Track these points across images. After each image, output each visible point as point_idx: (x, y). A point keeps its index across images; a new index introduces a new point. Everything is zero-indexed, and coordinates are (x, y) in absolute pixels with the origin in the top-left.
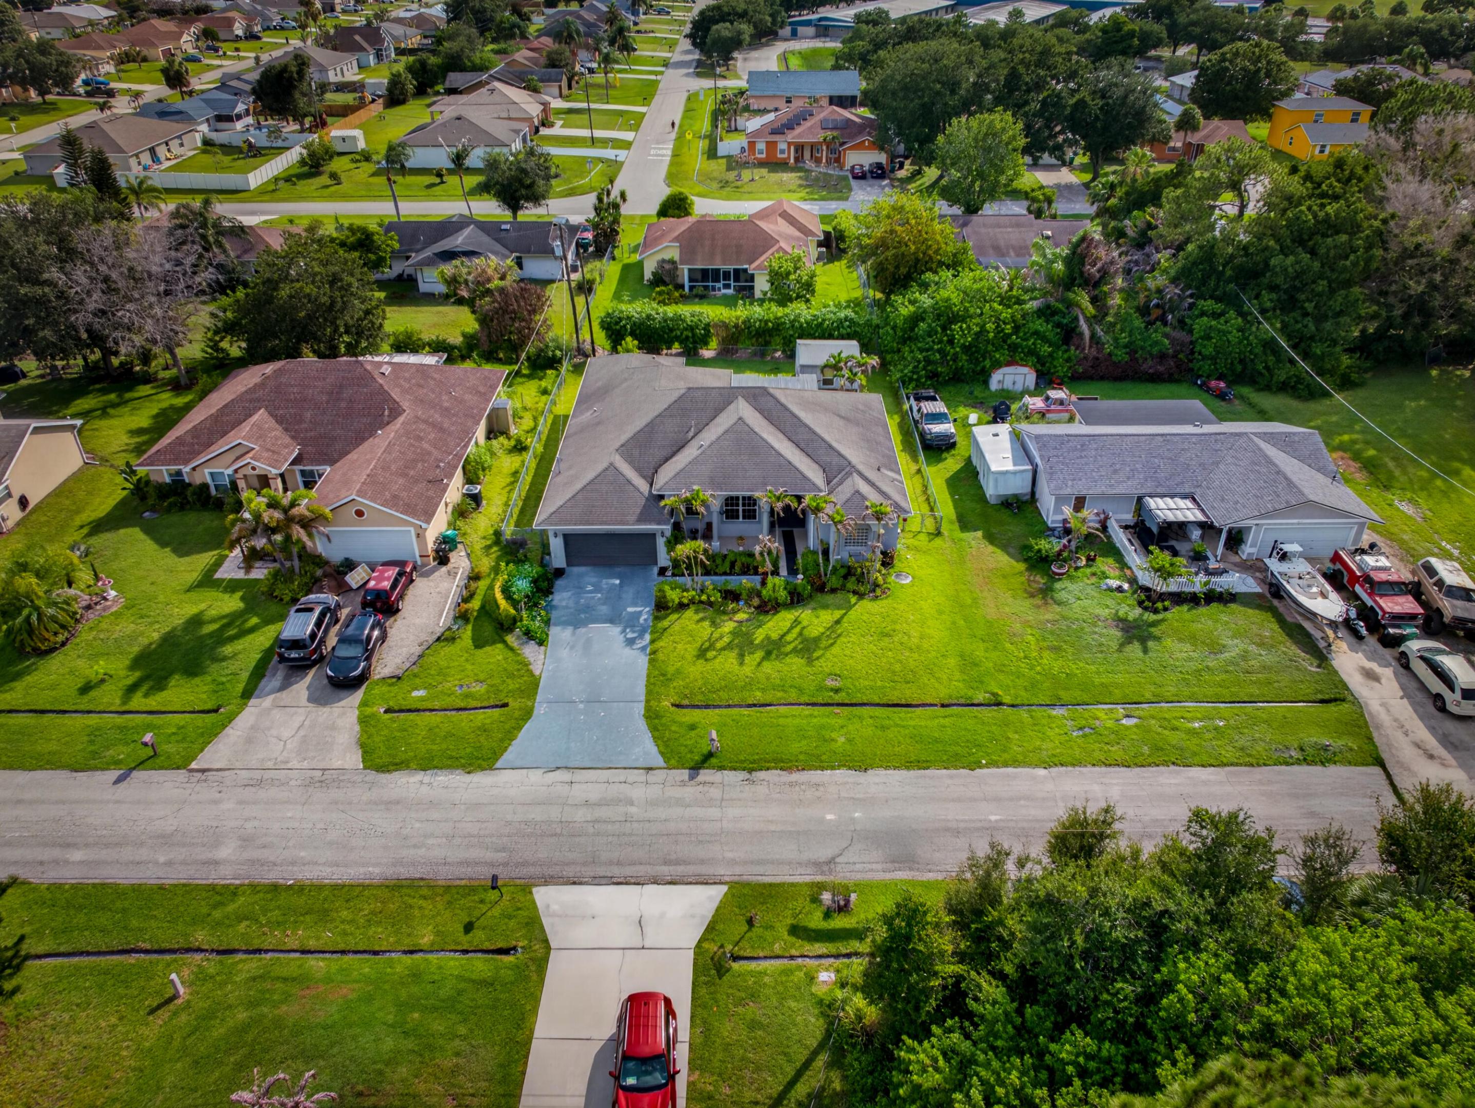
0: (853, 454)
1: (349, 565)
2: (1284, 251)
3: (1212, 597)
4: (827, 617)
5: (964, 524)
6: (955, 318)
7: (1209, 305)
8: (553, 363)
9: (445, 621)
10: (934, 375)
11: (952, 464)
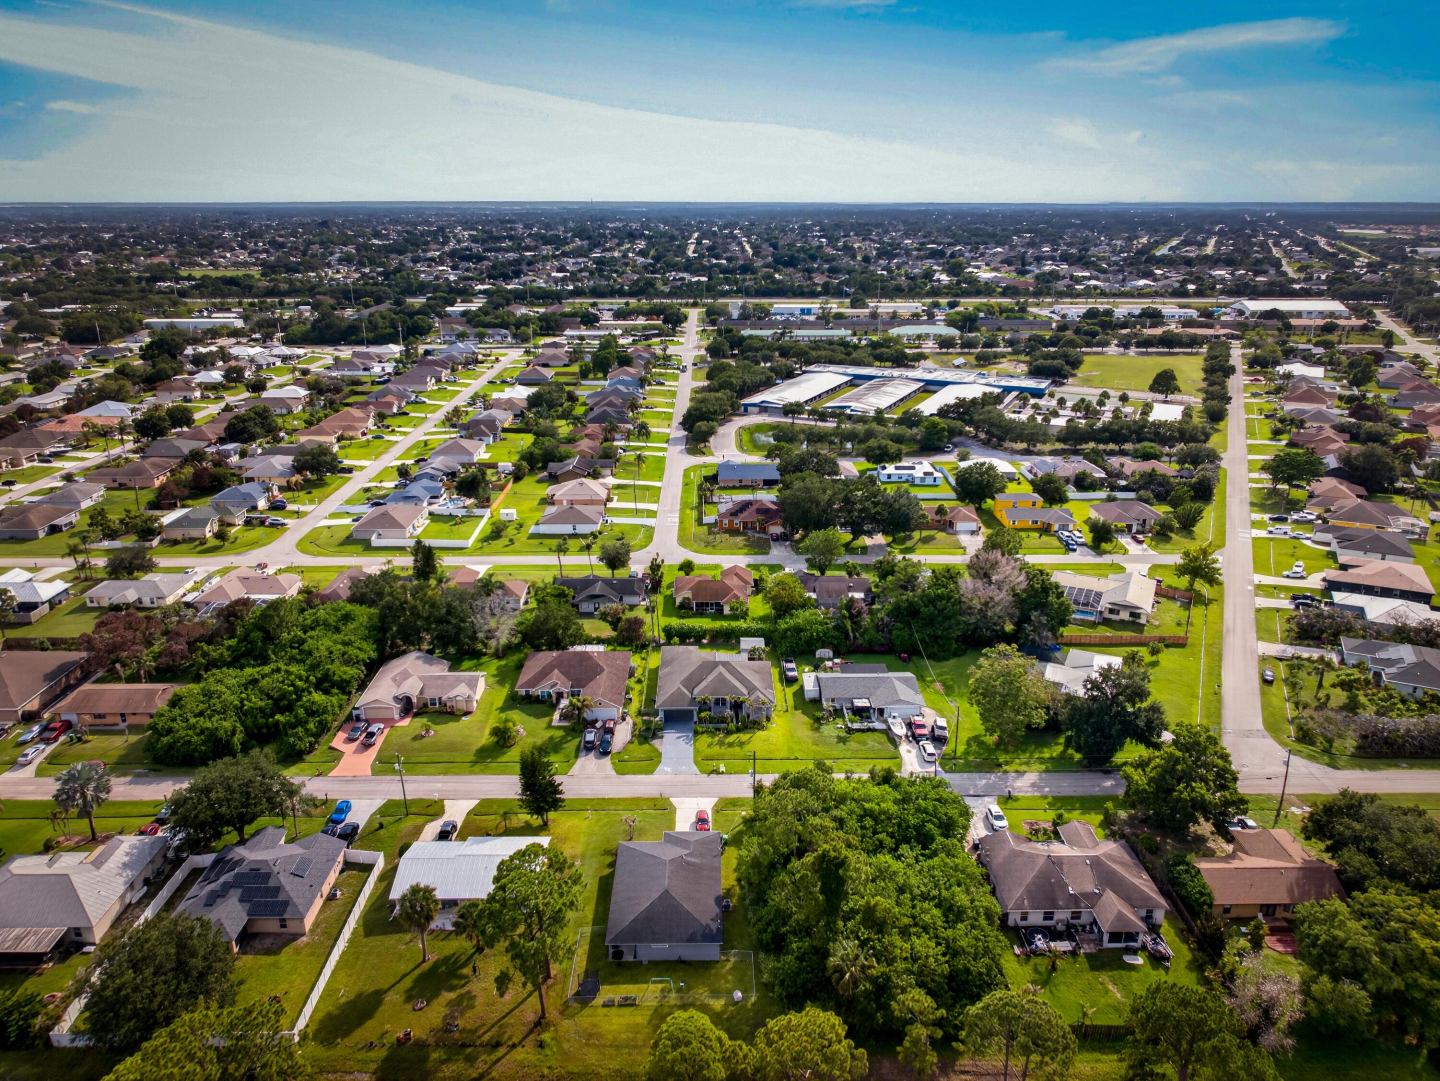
0: (757, 684)
1: (596, 721)
2: (926, 606)
3: (869, 730)
4: (748, 736)
5: (796, 708)
6: (801, 630)
7: (899, 625)
8: (644, 646)
9: (629, 737)
10: (794, 652)
11: (795, 687)
